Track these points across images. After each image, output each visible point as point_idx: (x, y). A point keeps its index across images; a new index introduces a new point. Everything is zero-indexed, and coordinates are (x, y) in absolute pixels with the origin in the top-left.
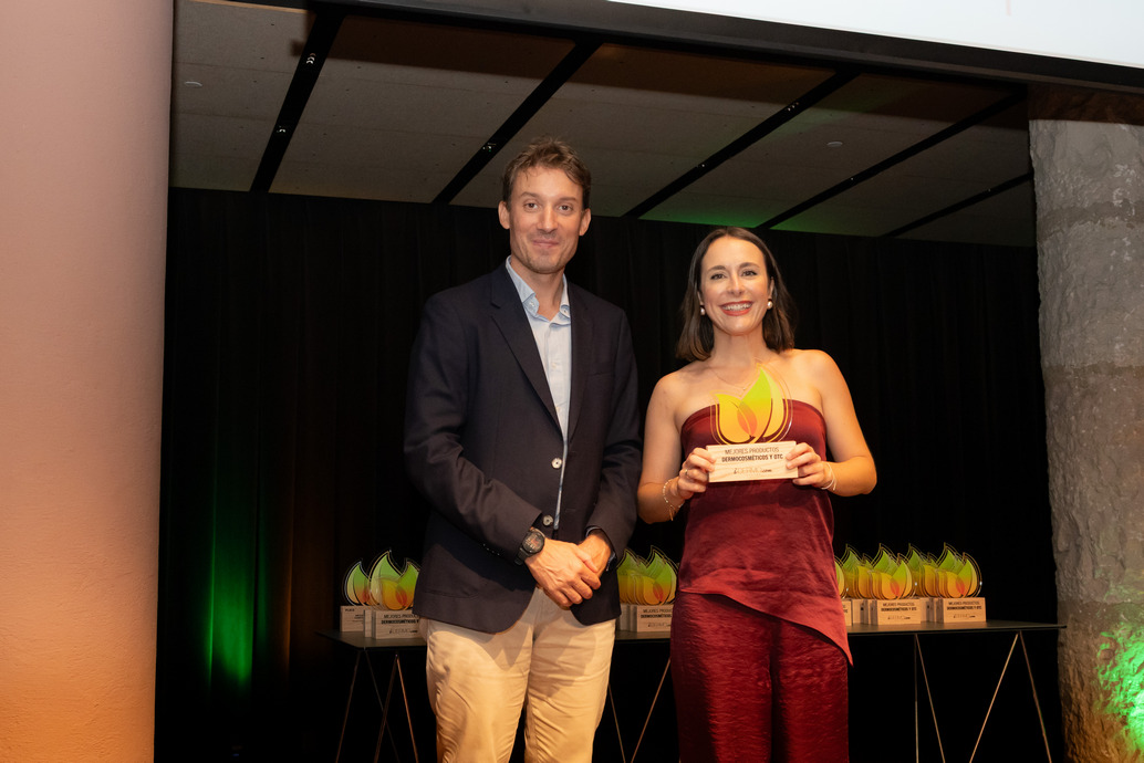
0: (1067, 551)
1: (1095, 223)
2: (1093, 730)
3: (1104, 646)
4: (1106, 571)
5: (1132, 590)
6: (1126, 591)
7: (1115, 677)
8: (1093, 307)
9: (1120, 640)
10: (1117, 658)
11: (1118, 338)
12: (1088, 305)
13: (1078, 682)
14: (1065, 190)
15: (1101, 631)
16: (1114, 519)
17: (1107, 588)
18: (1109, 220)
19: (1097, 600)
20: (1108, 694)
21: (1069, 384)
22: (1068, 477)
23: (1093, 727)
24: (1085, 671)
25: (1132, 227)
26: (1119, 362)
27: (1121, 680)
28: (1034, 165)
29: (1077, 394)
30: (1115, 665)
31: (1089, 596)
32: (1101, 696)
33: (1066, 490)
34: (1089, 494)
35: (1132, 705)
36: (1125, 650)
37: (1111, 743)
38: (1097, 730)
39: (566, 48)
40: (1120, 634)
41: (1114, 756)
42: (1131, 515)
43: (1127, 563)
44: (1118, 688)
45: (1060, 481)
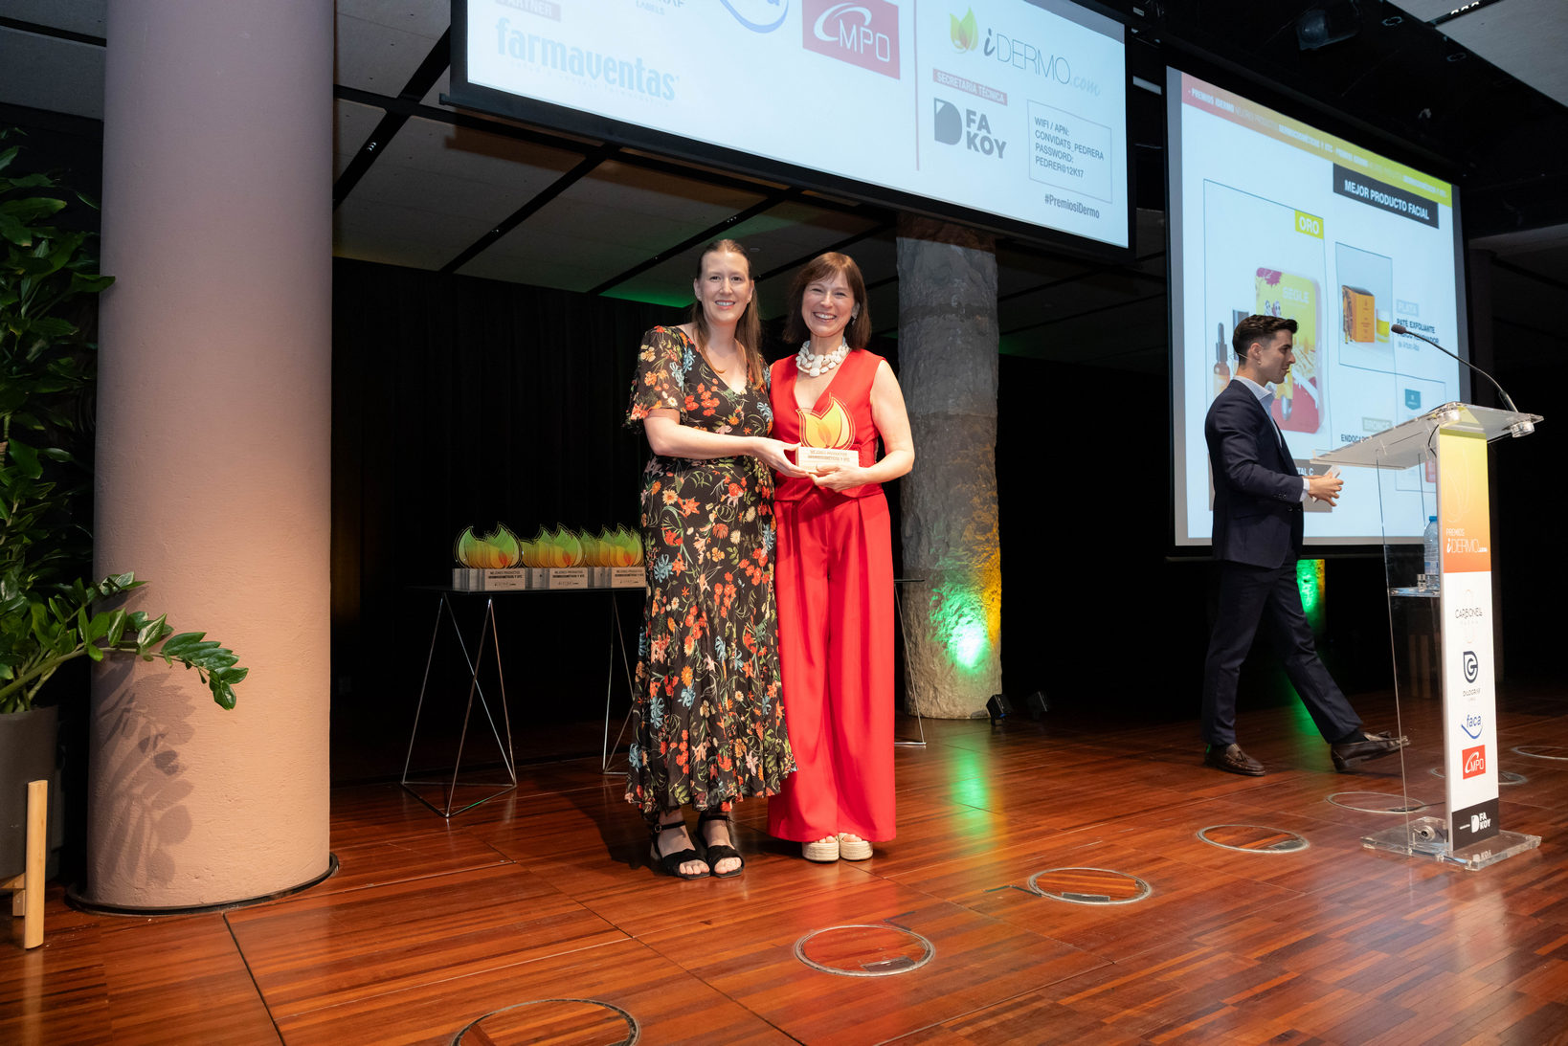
0: (911, 537)
1: (939, 316)
2: (925, 653)
3: (934, 598)
4: (937, 551)
5: (953, 561)
6: (950, 562)
7: (940, 618)
8: (936, 373)
9: (944, 594)
10: (942, 605)
11: (951, 395)
12: (934, 372)
13: (917, 624)
14: (921, 293)
15: (933, 587)
16: (943, 515)
17: (936, 559)
18: (948, 316)
19: (931, 568)
20: (935, 629)
21: (917, 425)
22: (915, 488)
23: (926, 651)
24: (921, 615)
25: (962, 321)
26: (951, 412)
27: (944, 620)
28: (899, 275)
29: (923, 432)
30: (941, 610)
31: (925, 565)
32: (931, 630)
33: (913, 496)
34: (928, 498)
35: (951, 635)
36: (948, 600)
37: (936, 660)
38: (928, 652)
39: (578, 159)
40: (944, 590)
41: (938, 669)
42: (955, 512)
43: (951, 543)
44: (942, 625)
45: (909, 490)
